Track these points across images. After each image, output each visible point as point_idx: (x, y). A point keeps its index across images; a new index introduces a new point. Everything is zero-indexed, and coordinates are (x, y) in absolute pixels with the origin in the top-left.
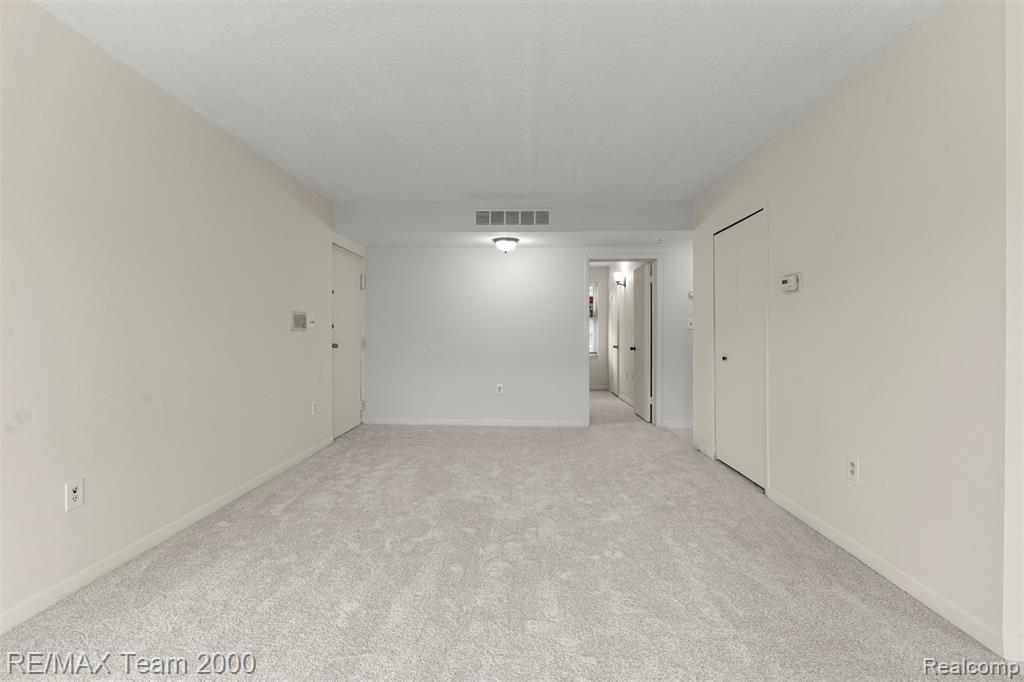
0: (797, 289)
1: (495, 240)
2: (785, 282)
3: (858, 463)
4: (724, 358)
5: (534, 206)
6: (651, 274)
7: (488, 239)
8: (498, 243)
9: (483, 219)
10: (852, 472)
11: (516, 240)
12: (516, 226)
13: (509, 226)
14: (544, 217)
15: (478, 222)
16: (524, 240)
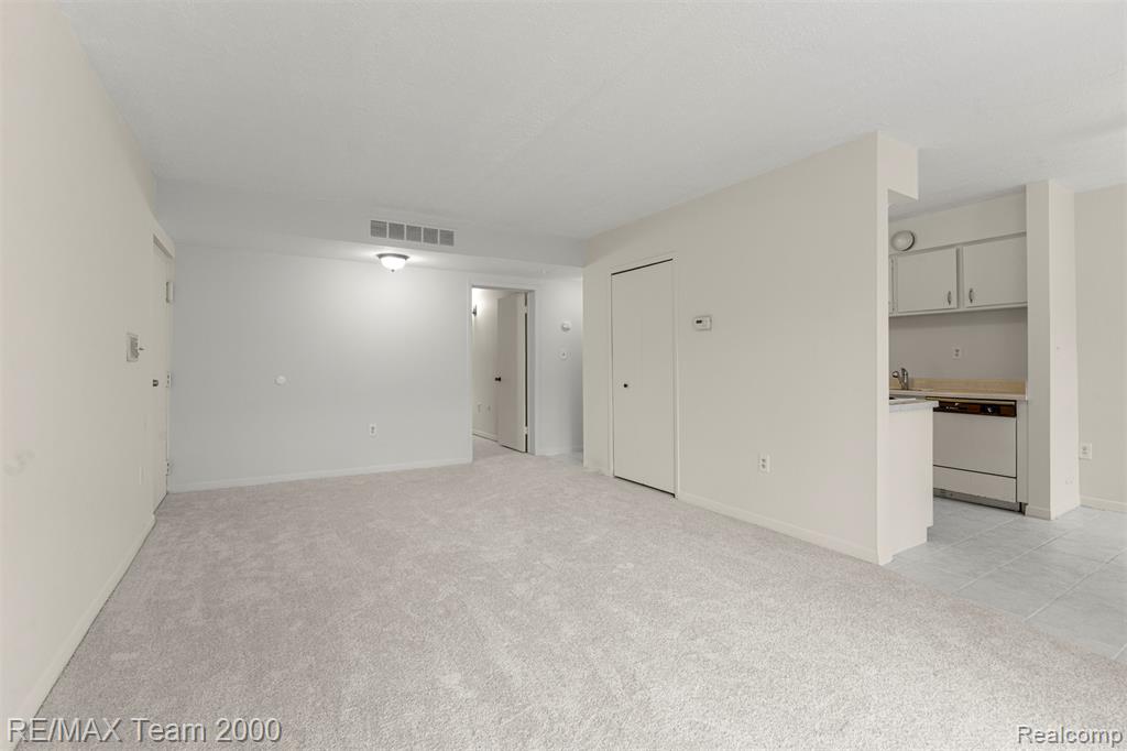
0: (710, 329)
1: (381, 256)
2: (699, 322)
3: (768, 459)
4: (626, 386)
5: (438, 224)
6: (526, 304)
7: (372, 253)
8: (383, 259)
9: (378, 230)
10: (763, 466)
11: (405, 257)
12: (415, 243)
13: (410, 242)
14: (448, 238)
15: (373, 233)
16: (415, 258)
